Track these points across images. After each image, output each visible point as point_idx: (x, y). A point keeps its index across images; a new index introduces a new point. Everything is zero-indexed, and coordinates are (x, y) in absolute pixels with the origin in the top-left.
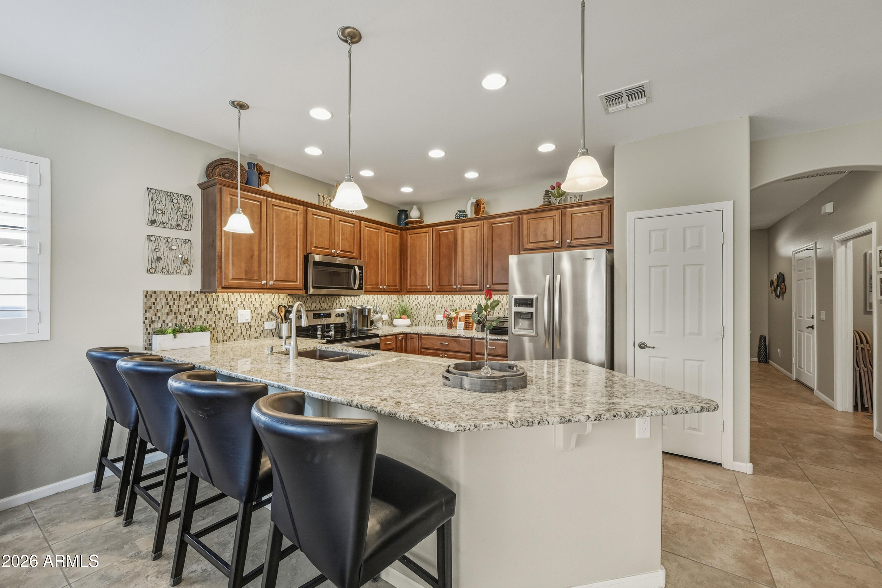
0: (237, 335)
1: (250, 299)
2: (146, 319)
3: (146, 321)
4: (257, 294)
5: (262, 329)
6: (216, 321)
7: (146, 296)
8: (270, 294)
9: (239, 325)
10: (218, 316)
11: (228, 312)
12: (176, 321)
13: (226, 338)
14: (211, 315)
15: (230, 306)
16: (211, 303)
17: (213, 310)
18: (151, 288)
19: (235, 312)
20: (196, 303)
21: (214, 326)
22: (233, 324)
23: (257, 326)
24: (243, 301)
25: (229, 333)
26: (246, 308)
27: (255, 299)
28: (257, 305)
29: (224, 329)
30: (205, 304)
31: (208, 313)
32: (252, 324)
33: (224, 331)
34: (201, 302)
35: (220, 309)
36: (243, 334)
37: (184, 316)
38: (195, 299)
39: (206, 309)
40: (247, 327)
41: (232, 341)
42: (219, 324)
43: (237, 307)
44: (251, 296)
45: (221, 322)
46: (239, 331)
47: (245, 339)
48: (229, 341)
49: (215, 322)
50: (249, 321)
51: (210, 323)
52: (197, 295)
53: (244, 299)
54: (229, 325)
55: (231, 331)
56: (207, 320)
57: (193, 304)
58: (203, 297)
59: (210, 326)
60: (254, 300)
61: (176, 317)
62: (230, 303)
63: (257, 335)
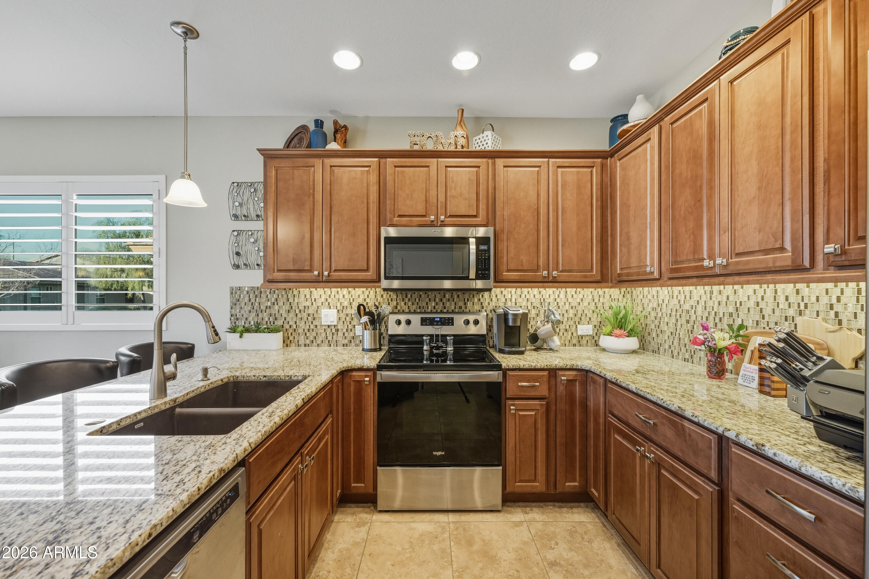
0: (321, 339)
1: (337, 297)
2: (232, 316)
3: (232, 318)
4: (346, 289)
5: (352, 334)
6: (298, 321)
7: (232, 293)
8: (362, 289)
9: (324, 327)
10: (299, 316)
11: (311, 311)
12: (258, 319)
13: (308, 342)
14: (292, 314)
15: (312, 304)
16: (291, 300)
17: (294, 308)
18: (236, 284)
19: (319, 312)
20: (276, 300)
21: (294, 327)
22: (316, 326)
23: (345, 330)
24: (328, 298)
25: (312, 337)
26: (332, 307)
27: (344, 296)
28: (346, 304)
29: (306, 331)
30: (285, 301)
32: (339, 327)
33: (306, 334)
34: (281, 300)
35: (302, 308)
36: (328, 339)
37: (265, 314)
38: (275, 296)
39: (287, 307)
40: (334, 331)
41: (315, 346)
42: (300, 325)
43: (321, 305)
44: (338, 292)
45: (303, 323)
46: (324, 335)
47: (330, 346)
48: (311, 346)
49: (296, 323)
50: (335, 323)
51: (291, 323)
52: (277, 291)
53: (330, 297)
54: (312, 327)
55: (314, 334)
56: (288, 320)
57: (273, 301)
58: (283, 293)
59: (290, 326)
60: (341, 296)
61: (258, 315)
62: (313, 301)
63: (346, 342)
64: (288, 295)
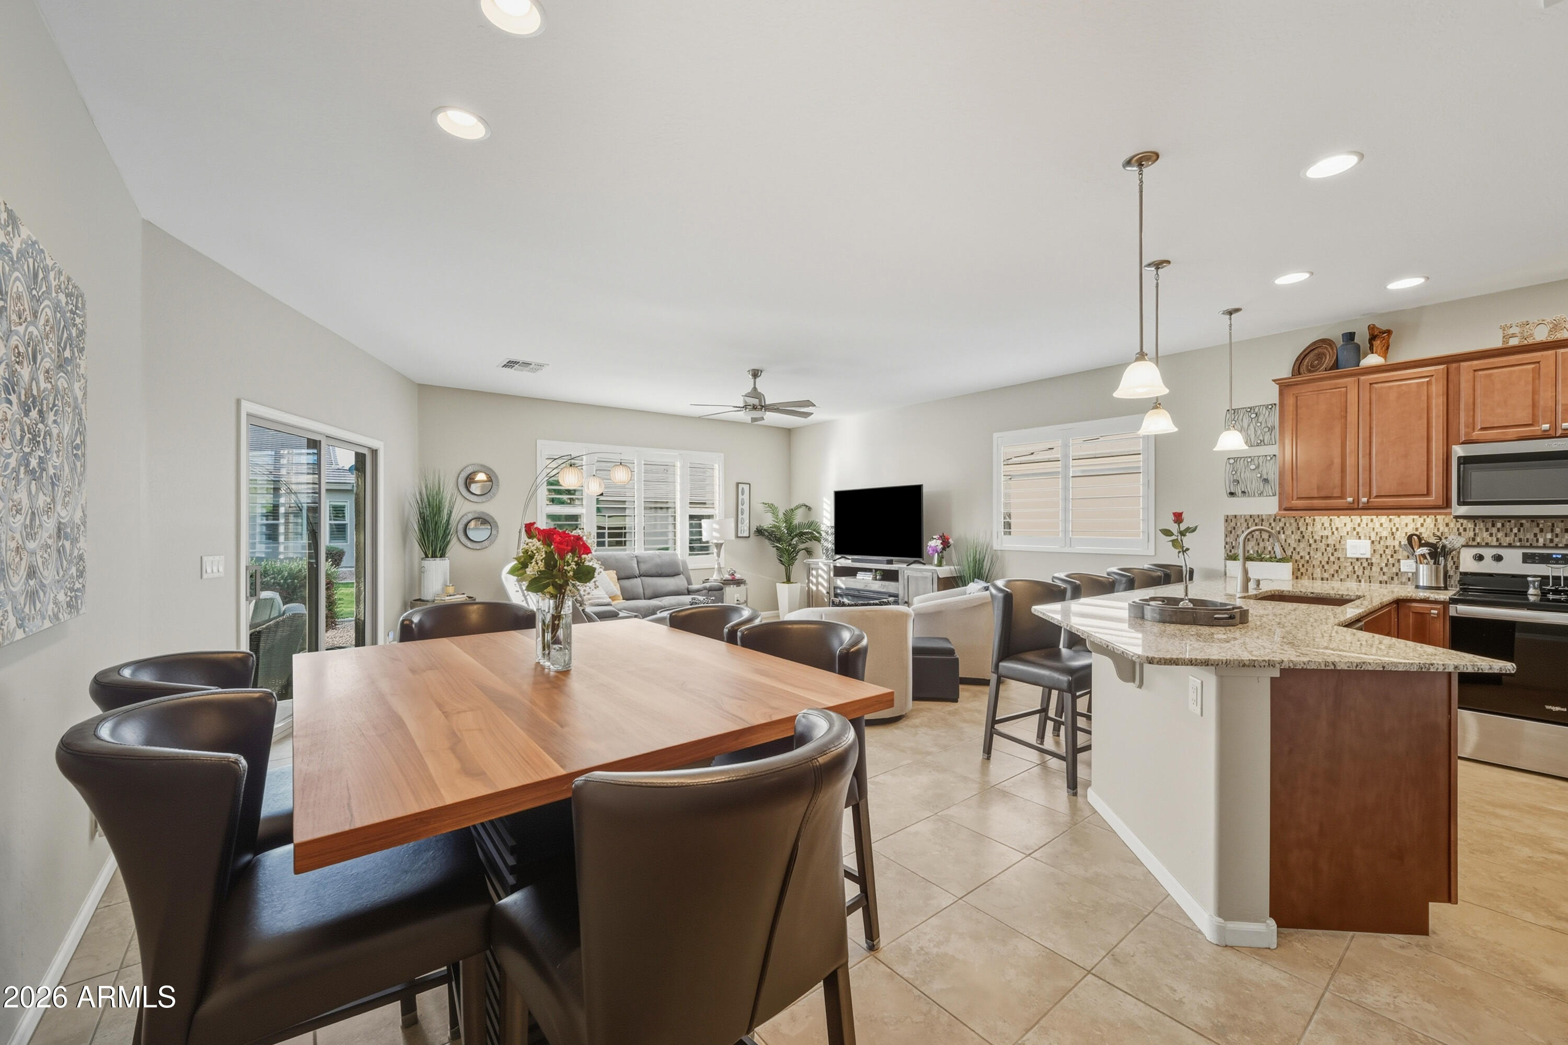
0: (1345, 573)
1: (1370, 525)
2: (1227, 543)
3: (1227, 546)
4: (1386, 517)
5: (1394, 570)
6: (1311, 552)
7: (1227, 521)
8: (1412, 517)
9: (1350, 560)
10: (1314, 546)
11: (1330, 541)
12: (1258, 548)
13: (1326, 575)
14: (1302, 545)
15: (1333, 533)
16: (1303, 529)
17: (1306, 537)
18: (1231, 513)
19: (1343, 542)
20: (1283, 528)
21: (1307, 557)
22: (1339, 559)
23: (1384, 565)
24: (1357, 526)
25: (1332, 570)
26: (1362, 538)
27: (1381, 525)
28: (1385, 534)
29: (1323, 563)
30: (1294, 530)
31: (1299, 541)
32: (1374, 560)
33: (1323, 567)
34: (1290, 528)
35: (1317, 537)
36: (1357, 573)
37: (1268, 543)
38: (1281, 524)
39: (1298, 536)
40: (1365, 564)
41: (1337, 580)
42: (1315, 557)
43: (1346, 534)
44: (1372, 520)
45: (1319, 554)
46: (1350, 569)
47: (1360, 581)
48: (1331, 580)
49: (1309, 553)
50: (1368, 556)
51: (1301, 554)
52: (1283, 520)
53: (1359, 525)
54: (1332, 559)
55: (1336, 567)
56: (1298, 550)
57: (1278, 529)
58: (1292, 521)
59: (1302, 557)
60: (1377, 525)
61: (1258, 544)
62: (1334, 529)
63: (1385, 578)
64: (1298, 524)
